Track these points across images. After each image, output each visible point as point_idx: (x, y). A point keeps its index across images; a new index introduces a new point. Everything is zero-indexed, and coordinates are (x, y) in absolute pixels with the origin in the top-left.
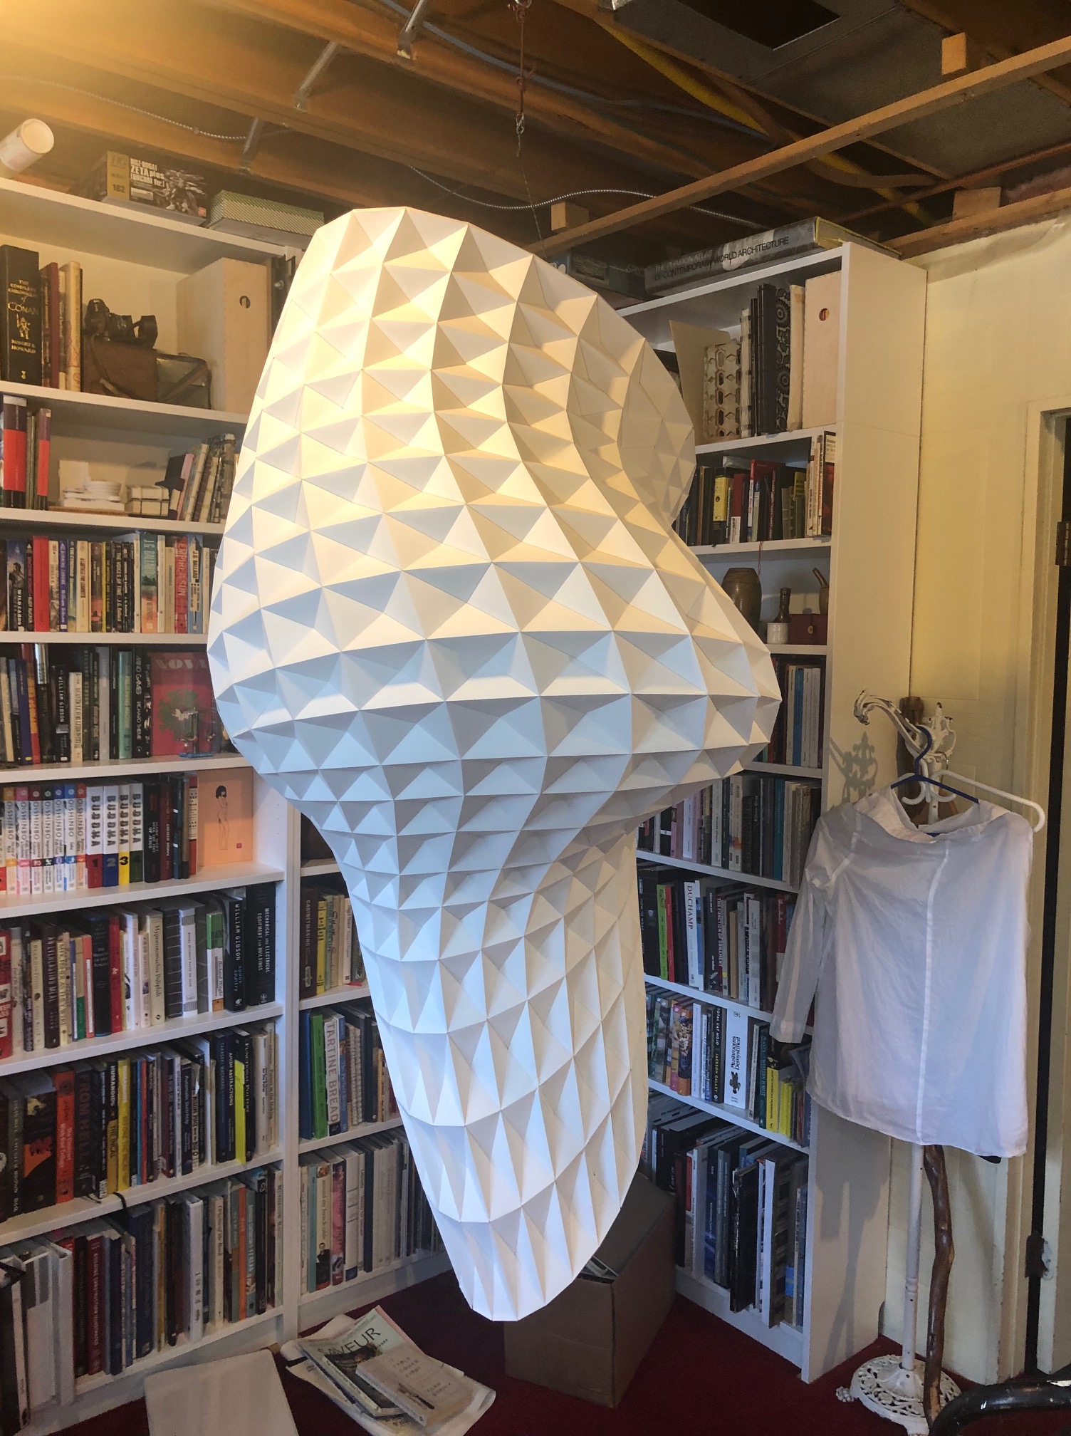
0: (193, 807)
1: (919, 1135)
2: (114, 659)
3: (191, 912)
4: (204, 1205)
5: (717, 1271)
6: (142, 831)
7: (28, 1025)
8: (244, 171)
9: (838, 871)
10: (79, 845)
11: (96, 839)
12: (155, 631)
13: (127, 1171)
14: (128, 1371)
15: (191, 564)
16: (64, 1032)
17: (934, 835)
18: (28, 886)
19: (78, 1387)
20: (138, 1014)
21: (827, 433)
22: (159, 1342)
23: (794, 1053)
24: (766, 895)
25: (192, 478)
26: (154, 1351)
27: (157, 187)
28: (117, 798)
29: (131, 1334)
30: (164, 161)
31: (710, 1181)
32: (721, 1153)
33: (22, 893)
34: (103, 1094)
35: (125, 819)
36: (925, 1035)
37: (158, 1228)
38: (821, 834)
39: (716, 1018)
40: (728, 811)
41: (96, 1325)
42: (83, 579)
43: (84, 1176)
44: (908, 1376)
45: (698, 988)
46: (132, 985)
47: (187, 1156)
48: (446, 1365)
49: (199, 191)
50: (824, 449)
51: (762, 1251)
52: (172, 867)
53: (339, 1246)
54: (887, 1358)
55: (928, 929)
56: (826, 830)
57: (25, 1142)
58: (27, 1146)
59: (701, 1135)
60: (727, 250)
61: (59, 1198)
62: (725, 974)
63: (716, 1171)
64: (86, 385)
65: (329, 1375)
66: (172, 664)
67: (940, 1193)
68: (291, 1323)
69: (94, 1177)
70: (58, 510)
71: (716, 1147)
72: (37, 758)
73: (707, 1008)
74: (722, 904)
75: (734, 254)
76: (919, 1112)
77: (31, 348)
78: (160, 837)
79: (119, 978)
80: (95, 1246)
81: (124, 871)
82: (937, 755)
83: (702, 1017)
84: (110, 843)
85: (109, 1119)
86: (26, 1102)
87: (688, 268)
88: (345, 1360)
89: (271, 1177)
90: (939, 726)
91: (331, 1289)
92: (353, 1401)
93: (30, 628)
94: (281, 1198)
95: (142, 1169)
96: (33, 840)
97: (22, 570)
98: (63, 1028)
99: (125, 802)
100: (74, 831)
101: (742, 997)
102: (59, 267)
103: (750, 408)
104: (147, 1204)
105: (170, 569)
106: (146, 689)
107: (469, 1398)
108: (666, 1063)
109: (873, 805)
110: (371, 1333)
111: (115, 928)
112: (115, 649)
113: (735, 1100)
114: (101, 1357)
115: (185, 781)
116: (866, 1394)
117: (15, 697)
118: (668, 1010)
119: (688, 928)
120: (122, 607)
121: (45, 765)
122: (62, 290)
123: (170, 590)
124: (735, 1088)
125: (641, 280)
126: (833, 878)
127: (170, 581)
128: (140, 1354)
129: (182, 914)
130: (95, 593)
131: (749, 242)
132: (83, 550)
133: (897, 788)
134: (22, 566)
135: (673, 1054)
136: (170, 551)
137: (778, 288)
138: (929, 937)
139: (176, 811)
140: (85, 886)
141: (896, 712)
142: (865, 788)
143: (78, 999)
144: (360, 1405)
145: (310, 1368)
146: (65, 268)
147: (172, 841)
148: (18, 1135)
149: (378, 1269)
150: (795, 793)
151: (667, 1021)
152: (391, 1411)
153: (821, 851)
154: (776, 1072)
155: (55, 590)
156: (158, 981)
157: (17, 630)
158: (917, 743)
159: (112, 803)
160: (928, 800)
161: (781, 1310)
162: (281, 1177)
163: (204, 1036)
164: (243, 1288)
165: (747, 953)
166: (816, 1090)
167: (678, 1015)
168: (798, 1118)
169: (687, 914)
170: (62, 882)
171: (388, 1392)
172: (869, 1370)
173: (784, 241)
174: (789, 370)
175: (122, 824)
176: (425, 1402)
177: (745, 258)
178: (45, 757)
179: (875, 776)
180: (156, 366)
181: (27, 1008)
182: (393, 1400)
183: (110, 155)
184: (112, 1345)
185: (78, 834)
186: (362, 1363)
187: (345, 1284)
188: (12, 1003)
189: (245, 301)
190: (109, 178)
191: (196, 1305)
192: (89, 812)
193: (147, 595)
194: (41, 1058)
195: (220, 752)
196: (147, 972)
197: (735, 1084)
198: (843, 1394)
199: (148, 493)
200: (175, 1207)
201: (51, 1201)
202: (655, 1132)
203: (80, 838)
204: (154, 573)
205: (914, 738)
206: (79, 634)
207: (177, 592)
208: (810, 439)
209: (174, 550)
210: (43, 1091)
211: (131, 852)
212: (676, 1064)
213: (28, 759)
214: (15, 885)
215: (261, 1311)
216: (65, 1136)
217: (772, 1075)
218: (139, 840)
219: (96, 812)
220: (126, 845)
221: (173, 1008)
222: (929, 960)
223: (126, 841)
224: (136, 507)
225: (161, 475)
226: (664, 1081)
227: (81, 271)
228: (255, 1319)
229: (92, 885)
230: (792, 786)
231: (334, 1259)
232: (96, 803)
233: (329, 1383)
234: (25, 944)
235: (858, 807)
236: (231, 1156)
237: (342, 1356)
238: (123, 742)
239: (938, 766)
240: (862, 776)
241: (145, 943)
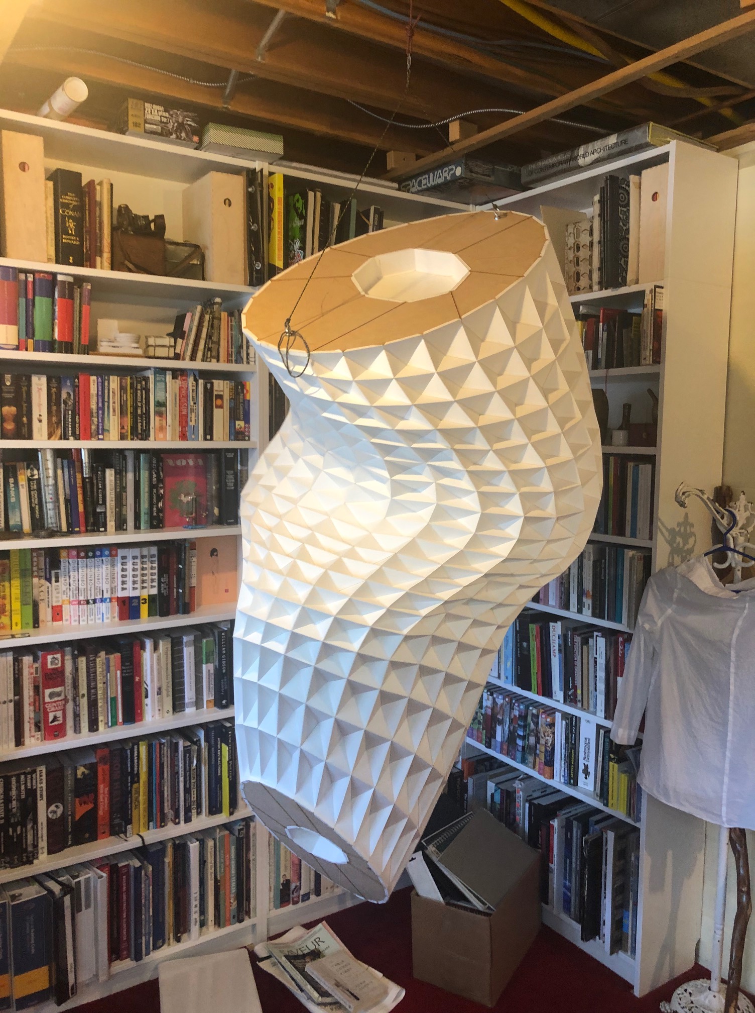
0: (193, 564)
1: (724, 819)
2: (137, 459)
3: (191, 638)
4: (200, 844)
5: (572, 909)
6: (157, 580)
7: (77, 716)
8: (226, 108)
9: (663, 618)
10: (113, 590)
11: (124, 586)
12: (165, 439)
13: (146, 819)
14: (146, 959)
15: (191, 391)
16: (102, 721)
17: (737, 592)
18: (77, 618)
19: (112, 969)
20: (153, 709)
21: (656, 287)
22: (169, 939)
23: (629, 752)
24: (610, 634)
25: (190, 330)
26: (165, 946)
27: (163, 122)
28: (139, 557)
29: (150, 933)
30: (169, 104)
31: (567, 843)
32: (575, 823)
33: (73, 623)
34: (129, 765)
35: (145, 572)
36: (729, 745)
37: (168, 859)
38: (650, 590)
39: (572, 724)
40: (582, 570)
41: (125, 925)
42: (114, 403)
43: (117, 821)
44: (715, 996)
45: (559, 701)
46: (149, 689)
47: (188, 810)
48: (370, 968)
49: (193, 124)
50: (654, 298)
51: (605, 898)
52: (178, 606)
53: (296, 878)
54: (699, 982)
55: (732, 663)
56: (655, 588)
57: (76, 797)
58: (77, 800)
59: (561, 809)
60: (581, 151)
61: (100, 835)
62: (579, 692)
63: (572, 835)
64: (114, 266)
65: (286, 971)
66: (178, 463)
67: (741, 863)
68: (262, 930)
69: (123, 824)
70: (96, 354)
71: (572, 818)
72: (83, 529)
73: (566, 716)
74: (578, 640)
75: (587, 154)
76: (724, 802)
77: (76, 240)
78: (169, 585)
79: (140, 683)
80: (125, 870)
81: (144, 609)
82: (741, 531)
83: (562, 723)
84: (134, 589)
85: (133, 782)
86: (76, 769)
87: (553, 166)
88: (298, 960)
89: (248, 827)
90: (742, 509)
91: (290, 907)
92: (302, 990)
93: (77, 437)
94: (255, 841)
95: (156, 819)
96: (80, 587)
97: (72, 397)
98: (101, 718)
99: (144, 560)
100: (109, 580)
101: (592, 709)
102: (96, 183)
103: (600, 269)
104: (161, 842)
105: (176, 395)
106: (159, 480)
107: (386, 993)
108: (536, 755)
109: (691, 569)
110: (318, 941)
111: (137, 648)
112: (138, 452)
113: (586, 784)
114: (128, 949)
115: (187, 545)
116: (683, 1008)
117: (67, 487)
118: (537, 716)
119: (552, 657)
120: (142, 423)
121: (89, 534)
122: (98, 198)
123: (176, 410)
124: (586, 776)
125: (518, 176)
126: (659, 623)
127: (176, 403)
128: (156, 948)
129: (185, 639)
130: (123, 413)
131: (598, 144)
132: (114, 382)
133: (711, 555)
134: (72, 394)
135: (541, 748)
136: (176, 382)
137: (620, 178)
138: (732, 670)
139: (181, 566)
140: (117, 619)
141: (708, 498)
142: (685, 555)
143: (111, 698)
144: (307, 994)
145: (274, 964)
146: (101, 184)
147: (178, 588)
148: (71, 791)
149: (325, 895)
150: (632, 559)
151: (537, 724)
152: (328, 1000)
153: (650, 602)
154: (616, 765)
155: (95, 411)
156: (168, 687)
157: (68, 439)
158: (725, 522)
159: (135, 561)
160: (733, 565)
161: (619, 943)
162: (255, 828)
163: (201, 726)
164: (227, 904)
165: (596, 676)
166: (644, 781)
167: (544, 720)
168: (632, 801)
169: (552, 646)
170: (100, 616)
171: (327, 986)
172: (686, 990)
173: (625, 142)
174: (628, 239)
175: (143, 575)
176: (352, 994)
177: (596, 156)
178: (89, 528)
179: (694, 546)
180: (165, 250)
181: (76, 705)
182: (330, 992)
183: (131, 102)
184: (136, 940)
185: (112, 582)
186: (310, 963)
187: (301, 905)
188: (66, 700)
189: (228, 202)
190: (130, 117)
191: (195, 915)
192: (120, 566)
193: (159, 414)
194: (86, 739)
195: (212, 524)
196: (160, 679)
197: (586, 772)
198: (665, 1008)
199: (160, 342)
200: (180, 846)
201: (94, 838)
202: (527, 805)
203: (113, 585)
204: (164, 398)
205: (723, 518)
206: (112, 442)
207: (180, 411)
208: (644, 291)
209: (178, 382)
210: (88, 762)
211: (149, 596)
212: (542, 756)
213: (77, 529)
214: (68, 617)
215: (240, 921)
216: (104, 793)
217: (614, 767)
218: (154, 587)
219: (125, 567)
220: (145, 591)
221: (178, 705)
222: (732, 687)
223: (146, 587)
224: (151, 352)
225: (171, 328)
226: (534, 767)
227: (112, 185)
228: (238, 926)
229: (122, 617)
230: (630, 553)
231: (293, 886)
232: (125, 561)
233: (285, 975)
234: (75, 658)
235: (679, 570)
236: (220, 811)
237: (296, 957)
238: (144, 518)
239: (741, 540)
240: (684, 545)
241: (159, 659)
